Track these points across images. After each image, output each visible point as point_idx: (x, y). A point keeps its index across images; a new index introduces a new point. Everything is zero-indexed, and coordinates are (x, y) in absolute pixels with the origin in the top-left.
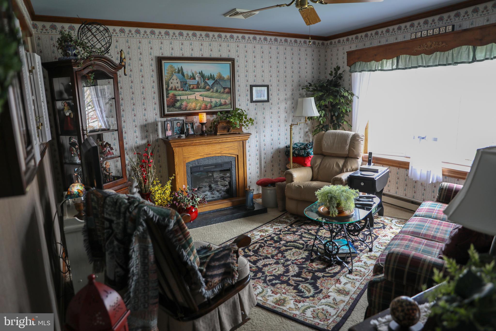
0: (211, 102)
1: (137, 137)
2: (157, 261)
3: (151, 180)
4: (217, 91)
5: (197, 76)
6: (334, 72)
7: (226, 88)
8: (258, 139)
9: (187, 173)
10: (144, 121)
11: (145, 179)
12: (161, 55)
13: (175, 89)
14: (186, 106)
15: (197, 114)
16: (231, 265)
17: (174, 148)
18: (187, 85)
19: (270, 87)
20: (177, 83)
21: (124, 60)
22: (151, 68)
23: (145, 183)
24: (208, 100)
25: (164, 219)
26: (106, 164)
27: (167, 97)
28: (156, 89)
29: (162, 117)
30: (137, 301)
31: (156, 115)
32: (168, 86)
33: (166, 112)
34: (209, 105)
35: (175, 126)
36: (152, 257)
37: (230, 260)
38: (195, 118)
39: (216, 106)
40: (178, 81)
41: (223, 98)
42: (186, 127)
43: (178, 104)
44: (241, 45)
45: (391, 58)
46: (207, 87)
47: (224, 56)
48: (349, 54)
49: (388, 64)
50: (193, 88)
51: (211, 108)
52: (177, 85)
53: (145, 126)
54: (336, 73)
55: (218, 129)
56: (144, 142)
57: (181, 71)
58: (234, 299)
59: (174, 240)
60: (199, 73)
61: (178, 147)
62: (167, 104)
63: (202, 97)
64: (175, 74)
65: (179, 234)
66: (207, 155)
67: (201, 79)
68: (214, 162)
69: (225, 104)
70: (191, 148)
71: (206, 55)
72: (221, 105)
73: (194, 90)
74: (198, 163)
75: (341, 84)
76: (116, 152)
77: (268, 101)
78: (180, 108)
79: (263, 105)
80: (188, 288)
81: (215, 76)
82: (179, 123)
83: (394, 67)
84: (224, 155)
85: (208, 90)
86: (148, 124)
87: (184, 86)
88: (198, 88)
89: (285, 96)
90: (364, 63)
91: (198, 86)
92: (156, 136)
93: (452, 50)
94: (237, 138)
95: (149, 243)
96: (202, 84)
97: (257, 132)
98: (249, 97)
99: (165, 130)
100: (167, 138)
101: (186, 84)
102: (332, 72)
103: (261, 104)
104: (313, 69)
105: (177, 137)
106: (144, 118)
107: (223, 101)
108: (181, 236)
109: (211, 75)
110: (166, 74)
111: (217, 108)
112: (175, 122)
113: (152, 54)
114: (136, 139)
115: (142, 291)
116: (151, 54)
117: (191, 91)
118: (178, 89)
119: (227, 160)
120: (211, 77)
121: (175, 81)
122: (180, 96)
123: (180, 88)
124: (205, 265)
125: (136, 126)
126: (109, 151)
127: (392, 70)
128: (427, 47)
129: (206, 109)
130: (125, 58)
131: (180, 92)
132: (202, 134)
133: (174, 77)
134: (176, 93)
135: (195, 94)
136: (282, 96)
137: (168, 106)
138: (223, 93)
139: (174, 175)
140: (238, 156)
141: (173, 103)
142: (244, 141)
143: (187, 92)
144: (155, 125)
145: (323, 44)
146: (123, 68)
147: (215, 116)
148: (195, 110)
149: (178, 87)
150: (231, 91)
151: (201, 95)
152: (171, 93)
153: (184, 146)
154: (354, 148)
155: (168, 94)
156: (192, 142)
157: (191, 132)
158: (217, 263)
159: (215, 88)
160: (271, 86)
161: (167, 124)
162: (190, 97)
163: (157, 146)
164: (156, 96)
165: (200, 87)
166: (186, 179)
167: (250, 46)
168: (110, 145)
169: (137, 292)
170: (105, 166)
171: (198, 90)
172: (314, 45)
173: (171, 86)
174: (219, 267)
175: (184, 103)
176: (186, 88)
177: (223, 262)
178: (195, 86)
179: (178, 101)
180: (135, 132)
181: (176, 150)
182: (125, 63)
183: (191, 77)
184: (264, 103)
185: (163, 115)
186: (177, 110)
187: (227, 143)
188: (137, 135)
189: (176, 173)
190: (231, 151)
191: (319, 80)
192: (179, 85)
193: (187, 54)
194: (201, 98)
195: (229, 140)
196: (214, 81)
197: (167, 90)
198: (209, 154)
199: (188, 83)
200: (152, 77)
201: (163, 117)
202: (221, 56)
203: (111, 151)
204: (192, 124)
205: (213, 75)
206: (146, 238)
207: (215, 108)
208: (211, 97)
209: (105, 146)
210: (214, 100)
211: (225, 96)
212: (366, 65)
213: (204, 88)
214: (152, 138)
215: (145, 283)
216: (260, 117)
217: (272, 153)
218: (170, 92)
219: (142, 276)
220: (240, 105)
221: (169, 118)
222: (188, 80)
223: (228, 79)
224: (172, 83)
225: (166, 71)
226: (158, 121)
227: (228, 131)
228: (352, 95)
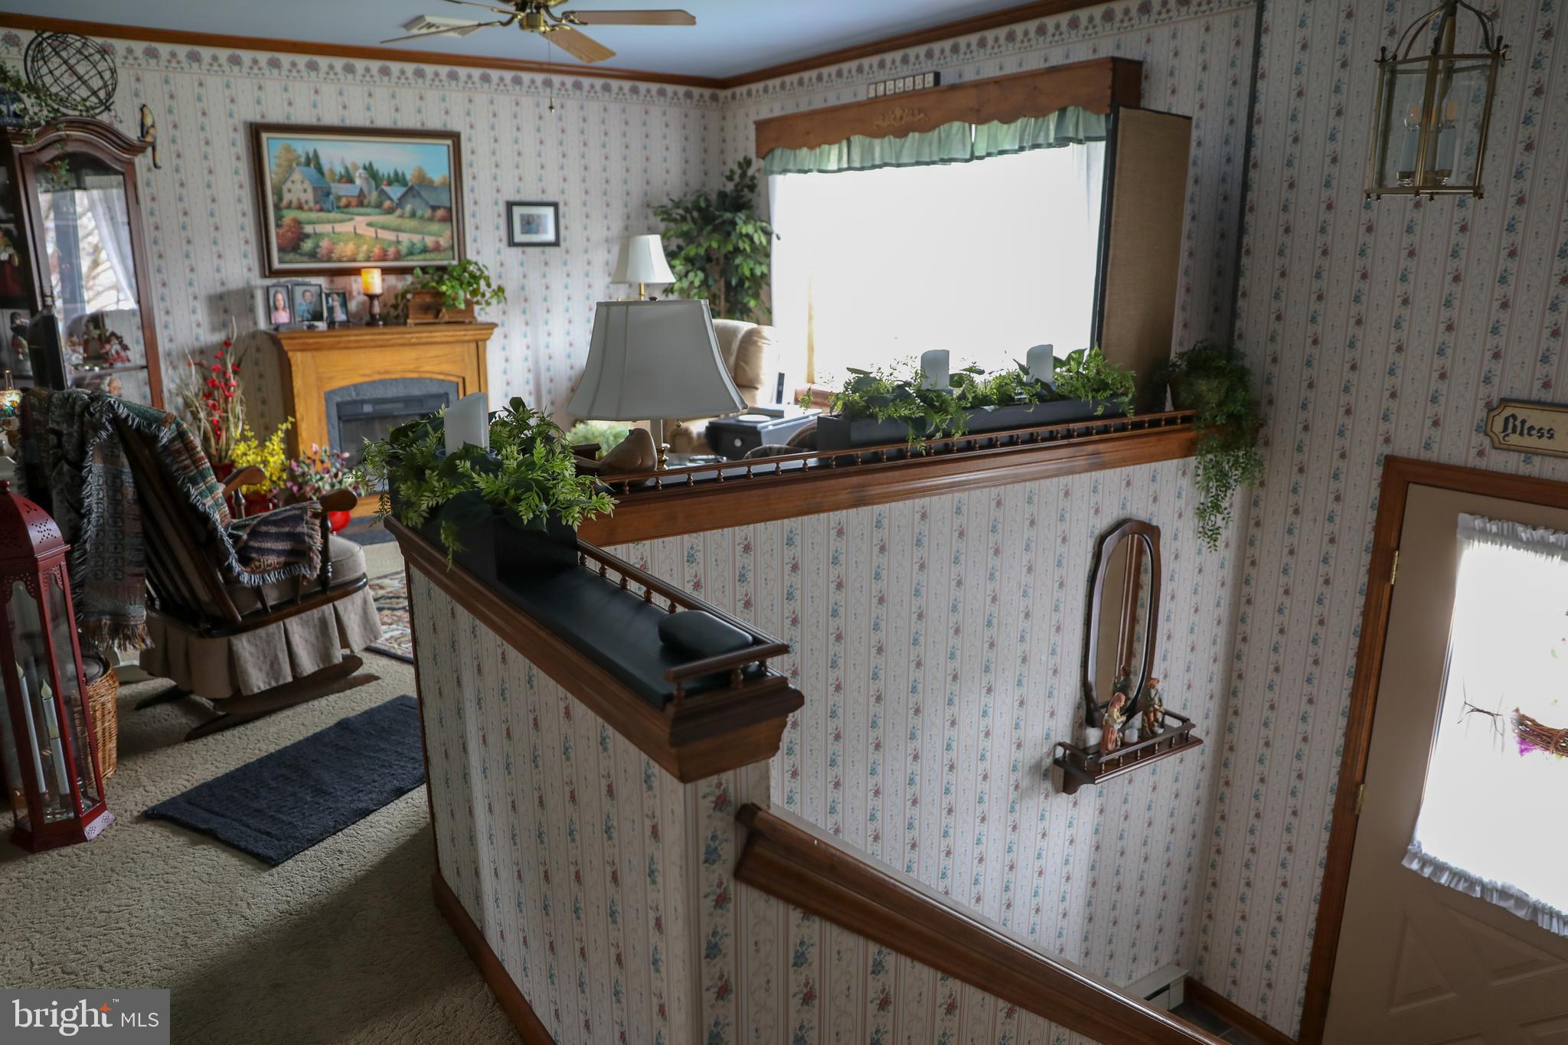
0: (398, 242)
1: (199, 325)
2: (141, 499)
3: (236, 433)
4: (413, 215)
5: (357, 174)
6: (739, 172)
7: (439, 207)
8: (528, 340)
9: (328, 417)
10: (218, 285)
11: (217, 429)
12: (258, 119)
13: (300, 207)
14: (331, 251)
15: (356, 272)
16: (307, 539)
17: (290, 354)
18: (331, 197)
19: (562, 208)
20: (305, 191)
21: (152, 131)
22: (233, 150)
23: (218, 437)
24: (390, 236)
25: (150, 425)
26: (109, 385)
27: (278, 226)
28: (248, 204)
29: (265, 277)
30: (101, 563)
31: (250, 270)
32: (280, 199)
33: (276, 265)
34: (391, 251)
35: (298, 299)
36: (130, 491)
37: (303, 529)
38: (356, 281)
39: (411, 253)
40: (307, 185)
41: (430, 234)
42: (327, 302)
43: (307, 245)
44: (481, 99)
45: (838, 141)
46: (387, 204)
47: (434, 123)
48: (761, 126)
49: (833, 155)
50: (347, 206)
51: (398, 256)
52: (303, 197)
53: (221, 297)
54: (743, 175)
55: (411, 311)
56: (218, 337)
57: (313, 161)
58: (323, 612)
59: (174, 468)
60: (365, 168)
61: (300, 350)
62: (278, 243)
63: (373, 230)
64: (298, 169)
65: (183, 457)
66: (379, 373)
67: (368, 183)
68: (401, 392)
69: (437, 248)
70: (335, 356)
71: (383, 121)
72: (425, 250)
73: (351, 210)
74: (358, 395)
75: (754, 203)
76: (136, 354)
77: (556, 244)
78: (313, 255)
79: (543, 253)
80: (220, 578)
81: (408, 177)
82: (308, 294)
83: (845, 165)
84: (428, 375)
85: (390, 211)
86: (229, 293)
87: (324, 198)
88: (361, 204)
89: (606, 233)
90: (788, 152)
91: (361, 201)
92: (251, 323)
93: (937, 130)
94: (459, 333)
95: (123, 466)
96: (374, 196)
97: (527, 324)
98: (503, 232)
99: (270, 310)
100: (277, 329)
101: (328, 194)
102: (732, 172)
103: (538, 250)
104: (686, 162)
105: (305, 328)
106: (217, 276)
107: (430, 241)
108: (188, 462)
109: (396, 173)
110: (274, 168)
111: (414, 258)
112: (298, 291)
113: (236, 116)
114: (196, 330)
115: (112, 548)
116: (231, 115)
117: (342, 212)
118: (306, 207)
119: (435, 390)
120: (398, 179)
121: (299, 186)
122: (314, 223)
123: (311, 204)
124: (248, 530)
125: (195, 298)
126: (117, 353)
127: (840, 170)
128: (894, 119)
129: (383, 257)
130: (153, 126)
131: (313, 215)
132: (372, 322)
133: (297, 176)
134: (302, 216)
135: (352, 219)
136: (598, 231)
137: (281, 249)
138: (431, 219)
139: (291, 419)
140: (464, 379)
141: (294, 243)
142: (480, 343)
143: (332, 216)
144: (248, 297)
145: (714, 98)
146: (150, 150)
147: (409, 279)
148: (354, 260)
149: (307, 202)
150: (452, 215)
151: (370, 225)
152: (289, 215)
153: (316, 349)
154: (746, 363)
155: (279, 218)
156: (337, 339)
157: (340, 316)
158: (273, 530)
159: (408, 208)
160: (565, 204)
161: (276, 293)
162: (339, 228)
163: (254, 350)
164: (250, 223)
165: (366, 202)
166: (325, 431)
167: (504, 102)
168: (120, 339)
169: (101, 548)
170: (107, 389)
171: (362, 210)
172: (689, 101)
173: (287, 197)
174: (278, 537)
175: (324, 244)
176: (328, 206)
177: (287, 529)
178: (354, 202)
179: (308, 236)
180: (194, 312)
181: (297, 359)
182: (155, 138)
183: (341, 177)
184: (547, 249)
185: (268, 271)
186: (305, 259)
187: (434, 347)
188: (200, 319)
189: (298, 415)
190: (446, 368)
191: (701, 194)
192: (309, 196)
193: (331, 119)
194: (370, 232)
195: (438, 340)
196: (403, 190)
197: (277, 207)
198: (387, 372)
199: (333, 191)
200: (236, 173)
201: (269, 277)
202: (423, 124)
203: (123, 354)
204: (345, 297)
205: (403, 174)
206: (118, 457)
207: (410, 258)
208: (398, 230)
209: (108, 341)
210: (405, 238)
211: (435, 227)
212: (792, 158)
213: (379, 205)
214: (237, 329)
215: (116, 535)
216: (534, 284)
217: (570, 379)
218: (285, 212)
219: (110, 521)
220: (478, 253)
221: (283, 280)
222: (333, 185)
223: (443, 184)
224: (289, 191)
225: (273, 161)
226: (256, 287)
227: (437, 316)
228: (768, 234)
